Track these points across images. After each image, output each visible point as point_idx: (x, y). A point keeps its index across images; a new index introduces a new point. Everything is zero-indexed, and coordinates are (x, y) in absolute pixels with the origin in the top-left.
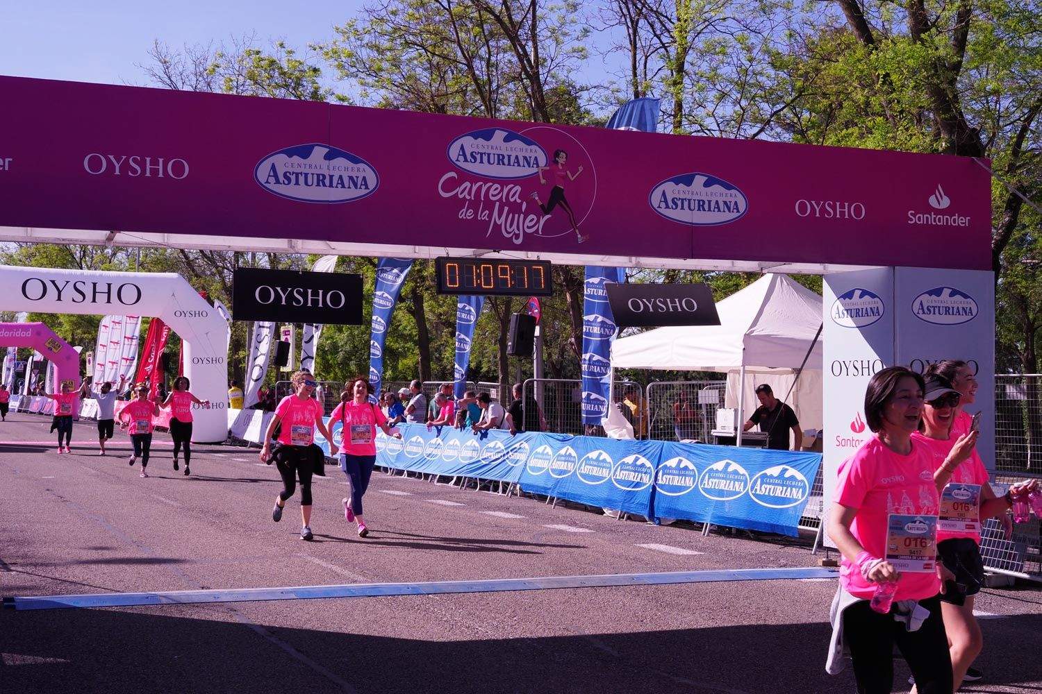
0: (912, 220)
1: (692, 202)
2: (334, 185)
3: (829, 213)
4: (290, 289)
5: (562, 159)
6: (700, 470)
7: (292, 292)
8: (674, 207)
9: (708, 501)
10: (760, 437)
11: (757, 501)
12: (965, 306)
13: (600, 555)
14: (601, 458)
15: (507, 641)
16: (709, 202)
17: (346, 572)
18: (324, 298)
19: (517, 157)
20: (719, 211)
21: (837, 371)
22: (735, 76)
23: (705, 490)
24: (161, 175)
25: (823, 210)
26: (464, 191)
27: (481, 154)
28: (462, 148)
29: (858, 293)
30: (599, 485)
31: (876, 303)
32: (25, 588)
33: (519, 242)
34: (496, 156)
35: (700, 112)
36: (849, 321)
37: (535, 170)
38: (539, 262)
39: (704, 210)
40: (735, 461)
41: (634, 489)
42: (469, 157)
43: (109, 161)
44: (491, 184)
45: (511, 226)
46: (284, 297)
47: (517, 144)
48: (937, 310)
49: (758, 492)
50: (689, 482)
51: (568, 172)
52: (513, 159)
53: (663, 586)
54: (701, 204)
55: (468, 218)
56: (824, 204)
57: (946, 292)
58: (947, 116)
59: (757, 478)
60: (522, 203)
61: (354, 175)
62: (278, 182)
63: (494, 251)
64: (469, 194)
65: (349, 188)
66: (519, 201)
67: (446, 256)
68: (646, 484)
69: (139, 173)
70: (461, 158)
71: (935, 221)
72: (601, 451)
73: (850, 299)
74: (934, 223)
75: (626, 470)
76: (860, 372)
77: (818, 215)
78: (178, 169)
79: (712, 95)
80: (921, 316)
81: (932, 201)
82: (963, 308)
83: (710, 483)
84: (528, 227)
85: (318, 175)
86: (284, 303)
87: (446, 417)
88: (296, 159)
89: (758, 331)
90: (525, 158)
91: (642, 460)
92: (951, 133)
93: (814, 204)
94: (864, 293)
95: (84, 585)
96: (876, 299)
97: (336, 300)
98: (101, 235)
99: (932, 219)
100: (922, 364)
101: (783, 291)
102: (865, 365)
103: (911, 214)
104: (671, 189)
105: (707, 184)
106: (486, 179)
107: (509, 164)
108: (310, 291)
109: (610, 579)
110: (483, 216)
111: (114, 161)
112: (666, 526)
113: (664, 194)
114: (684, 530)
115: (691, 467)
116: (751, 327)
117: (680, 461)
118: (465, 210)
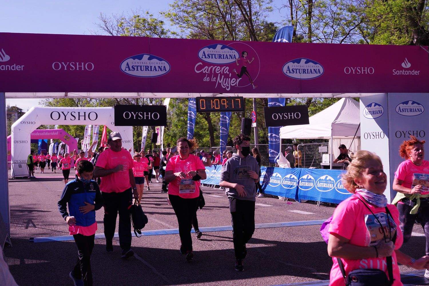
0: (394, 73)
1: (300, 70)
2: (152, 70)
3: (359, 72)
4: (137, 113)
5: (245, 55)
6: (316, 179)
7: (138, 113)
8: (293, 72)
9: (320, 192)
10: (341, 165)
11: (338, 191)
12: (418, 108)
13: (271, 216)
14: (277, 176)
15: (223, 250)
16: (308, 70)
17: (167, 225)
18: (151, 116)
19: (227, 55)
20: (312, 73)
21: (366, 137)
22: (330, 16)
23: (318, 188)
24: (83, 69)
25: (356, 71)
26: (206, 70)
27: (212, 55)
28: (204, 52)
29: (373, 104)
30: (277, 187)
31: (381, 108)
32: (40, 234)
33: (228, 90)
34: (218, 55)
35: (317, 32)
36: (370, 116)
37: (234, 60)
38: (238, 97)
39: (305, 73)
40: (330, 176)
41: (290, 188)
42: (207, 56)
43: (62, 65)
44: (216, 66)
45: (225, 83)
46: (135, 116)
47: (226, 50)
48: (406, 110)
49: (339, 188)
50: (311, 184)
51: (248, 60)
52: (225, 56)
53: (293, 227)
54: (304, 71)
55: (208, 81)
56: (356, 68)
57: (410, 102)
58: (416, 28)
59: (338, 182)
60: (229, 74)
61: (160, 65)
62: (129, 70)
63: (220, 94)
64: (208, 71)
65: (159, 71)
66: (228, 73)
67: (200, 96)
68: (294, 186)
69: (74, 69)
70: (204, 57)
71: (404, 73)
72: (278, 173)
73: (371, 106)
74: (404, 74)
75: (287, 180)
76: (375, 137)
77: (354, 73)
78: (90, 66)
79: (322, 24)
80: (399, 113)
81: (403, 65)
82: (418, 109)
83: (320, 185)
84: (232, 83)
85: (146, 66)
86: (135, 118)
87: (218, 161)
88: (137, 60)
89: (338, 122)
90: (230, 55)
91: (293, 176)
92: (418, 35)
93: (353, 69)
94: (376, 104)
95: (63, 232)
96: (381, 107)
97: (156, 116)
98: (62, 94)
99: (403, 72)
100: (401, 133)
101: (349, 104)
102: (377, 134)
103: (394, 71)
104: (291, 65)
105: (306, 63)
106: (214, 65)
107: (224, 58)
108: (145, 113)
109: (272, 225)
110: (214, 80)
111: (64, 65)
112: (303, 203)
113: (288, 67)
114: (310, 204)
115: (312, 178)
116: (335, 120)
117: (308, 176)
118: (206, 78)
